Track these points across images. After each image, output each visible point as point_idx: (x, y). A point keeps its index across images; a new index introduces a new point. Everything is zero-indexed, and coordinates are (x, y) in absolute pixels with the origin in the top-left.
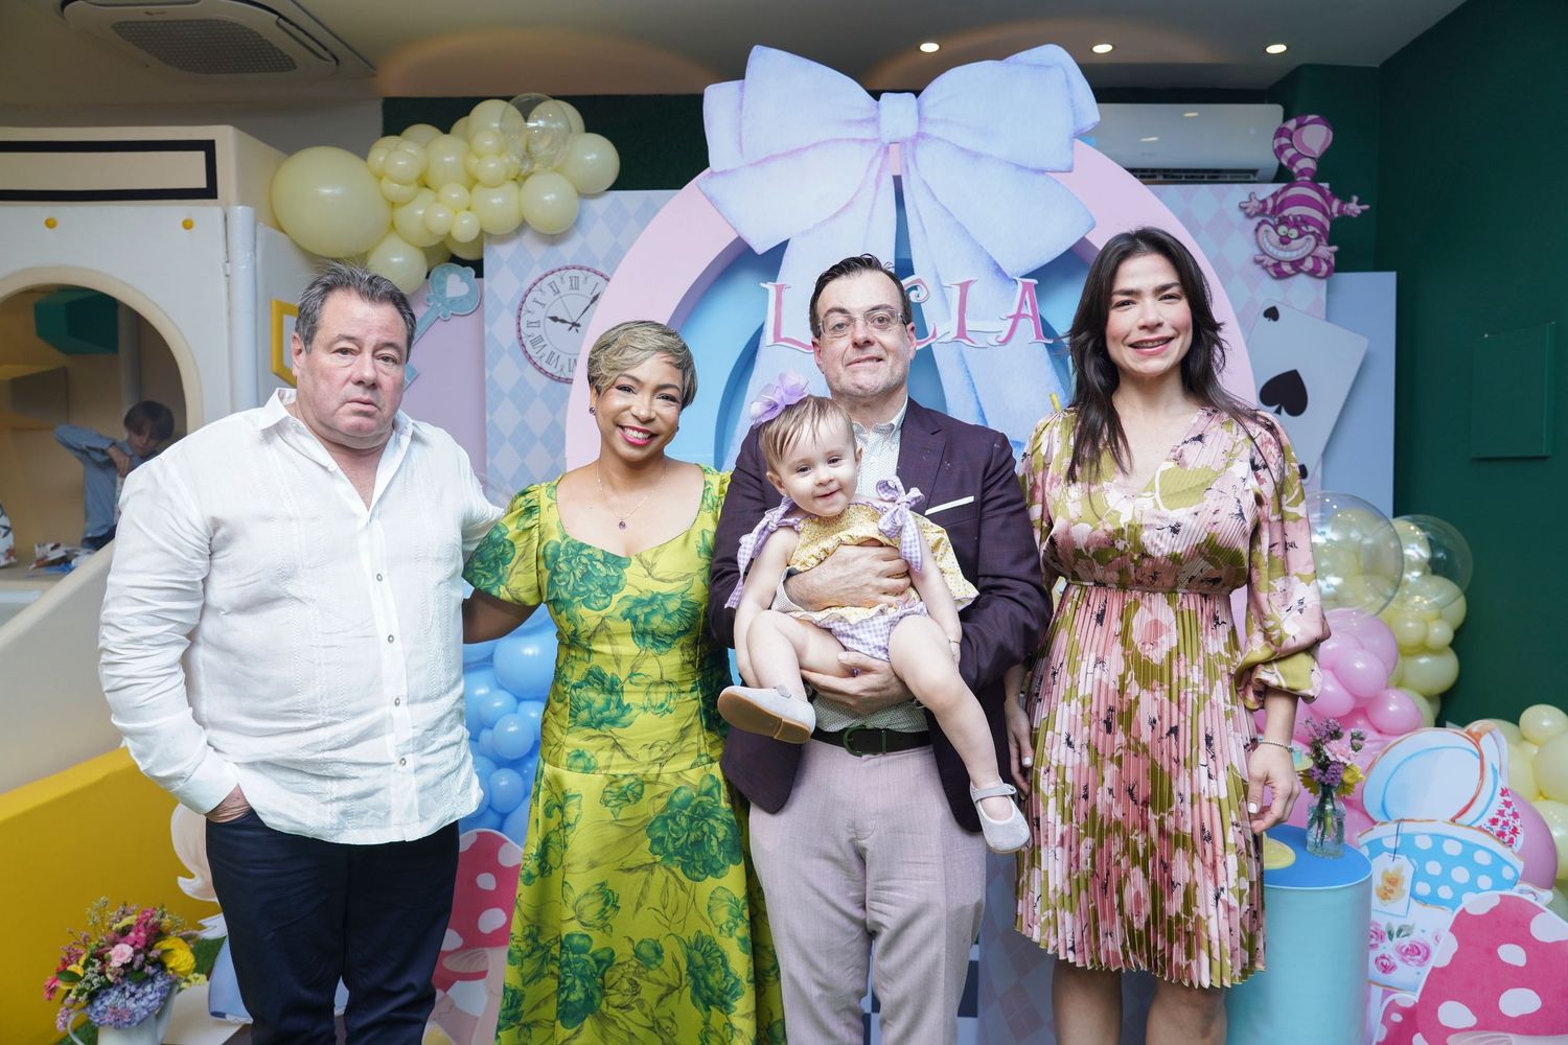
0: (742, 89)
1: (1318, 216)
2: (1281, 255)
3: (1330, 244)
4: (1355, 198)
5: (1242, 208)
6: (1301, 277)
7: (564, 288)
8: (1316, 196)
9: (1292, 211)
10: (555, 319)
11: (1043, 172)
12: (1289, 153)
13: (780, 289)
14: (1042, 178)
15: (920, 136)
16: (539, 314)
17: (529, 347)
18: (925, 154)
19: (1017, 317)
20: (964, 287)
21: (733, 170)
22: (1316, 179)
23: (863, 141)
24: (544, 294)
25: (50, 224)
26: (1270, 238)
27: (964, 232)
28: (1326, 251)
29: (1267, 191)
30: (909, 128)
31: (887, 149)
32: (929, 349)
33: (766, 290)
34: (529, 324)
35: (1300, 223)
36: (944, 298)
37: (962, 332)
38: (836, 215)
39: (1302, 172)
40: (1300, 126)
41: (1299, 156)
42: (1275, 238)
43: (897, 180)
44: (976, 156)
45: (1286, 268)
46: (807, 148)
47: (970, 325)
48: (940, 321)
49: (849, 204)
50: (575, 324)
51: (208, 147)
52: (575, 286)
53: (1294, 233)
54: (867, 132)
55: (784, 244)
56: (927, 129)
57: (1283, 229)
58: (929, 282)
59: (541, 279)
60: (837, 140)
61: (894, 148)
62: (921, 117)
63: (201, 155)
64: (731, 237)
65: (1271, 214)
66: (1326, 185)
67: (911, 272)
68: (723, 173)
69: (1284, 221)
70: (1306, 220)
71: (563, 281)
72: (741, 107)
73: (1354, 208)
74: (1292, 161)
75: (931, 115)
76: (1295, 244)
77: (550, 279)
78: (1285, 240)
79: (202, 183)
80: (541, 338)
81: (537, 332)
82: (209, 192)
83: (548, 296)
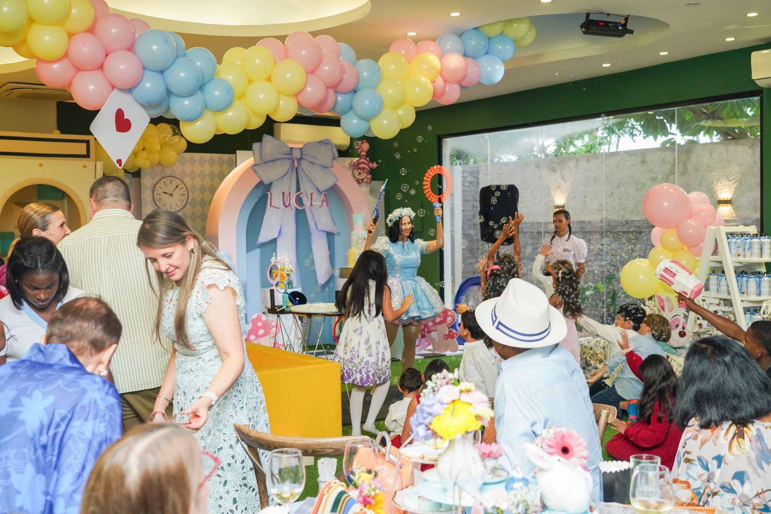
0: (261, 145)
1: (367, 167)
2: (359, 177)
3: (370, 174)
4: (375, 163)
5: (350, 164)
6: (363, 184)
7: (168, 183)
8: (366, 161)
9: (361, 166)
10: (165, 193)
11: (327, 167)
12: (360, 150)
13: (271, 194)
14: (327, 169)
15: (301, 158)
16: (160, 191)
17: (157, 201)
18: (303, 163)
19: (323, 201)
20: (312, 194)
21: (260, 164)
22: (366, 156)
23: (289, 159)
24: (162, 184)
25: (41, 165)
26: (356, 173)
27: (311, 181)
28: (369, 176)
29: (355, 160)
30: (299, 156)
31: (294, 161)
32: (304, 209)
33: (268, 194)
34: (157, 194)
35: (363, 169)
36: (307, 197)
37: (311, 205)
38: (283, 176)
39: (363, 155)
40: (362, 143)
41: (362, 151)
42: (357, 173)
43: (296, 169)
44: (313, 163)
45: (360, 181)
46: (276, 160)
47: (313, 203)
48: (307, 202)
49: (286, 174)
50: (171, 195)
51: (87, 142)
52: (171, 182)
53: (362, 172)
54: (289, 157)
55: (271, 183)
56: (303, 156)
57: (359, 171)
58: (304, 192)
59: (160, 180)
60: (283, 158)
61: (296, 161)
62: (302, 154)
63: (85, 145)
64: (259, 180)
65: (356, 166)
66: (368, 159)
67: (300, 190)
68: (257, 165)
69: (359, 168)
70: (364, 168)
71: (167, 180)
72: (261, 149)
73: (375, 165)
74: (360, 153)
75: (304, 153)
76: (362, 174)
77: (163, 180)
78: (360, 174)
79: (85, 153)
80: (160, 199)
81: (159, 197)
82: (87, 156)
83: (163, 186)
